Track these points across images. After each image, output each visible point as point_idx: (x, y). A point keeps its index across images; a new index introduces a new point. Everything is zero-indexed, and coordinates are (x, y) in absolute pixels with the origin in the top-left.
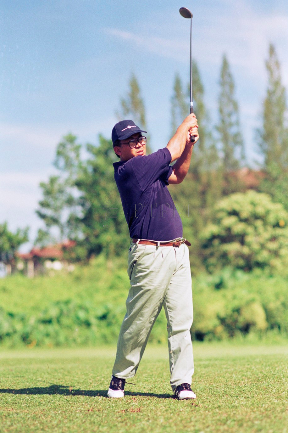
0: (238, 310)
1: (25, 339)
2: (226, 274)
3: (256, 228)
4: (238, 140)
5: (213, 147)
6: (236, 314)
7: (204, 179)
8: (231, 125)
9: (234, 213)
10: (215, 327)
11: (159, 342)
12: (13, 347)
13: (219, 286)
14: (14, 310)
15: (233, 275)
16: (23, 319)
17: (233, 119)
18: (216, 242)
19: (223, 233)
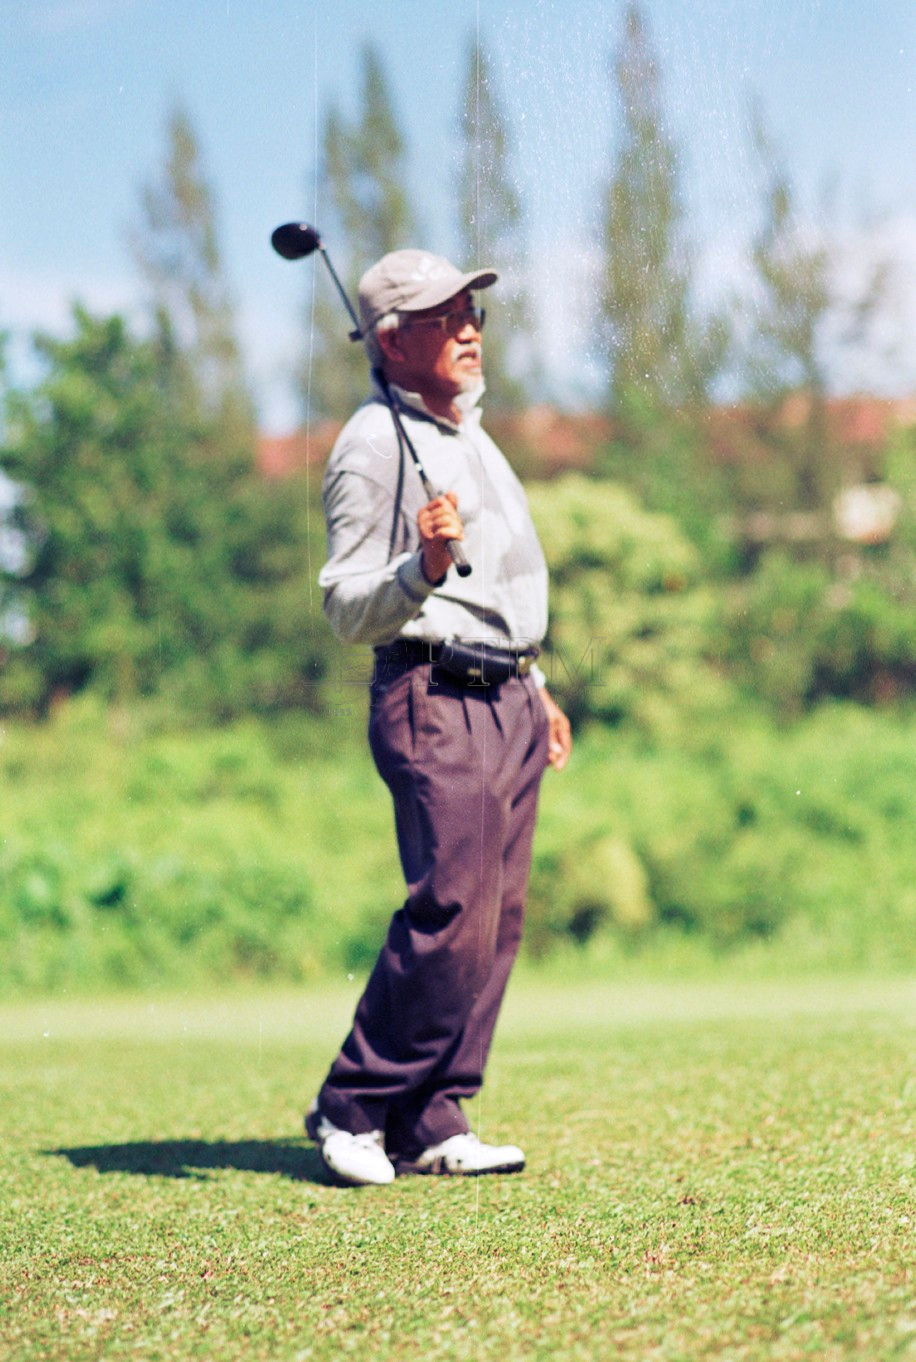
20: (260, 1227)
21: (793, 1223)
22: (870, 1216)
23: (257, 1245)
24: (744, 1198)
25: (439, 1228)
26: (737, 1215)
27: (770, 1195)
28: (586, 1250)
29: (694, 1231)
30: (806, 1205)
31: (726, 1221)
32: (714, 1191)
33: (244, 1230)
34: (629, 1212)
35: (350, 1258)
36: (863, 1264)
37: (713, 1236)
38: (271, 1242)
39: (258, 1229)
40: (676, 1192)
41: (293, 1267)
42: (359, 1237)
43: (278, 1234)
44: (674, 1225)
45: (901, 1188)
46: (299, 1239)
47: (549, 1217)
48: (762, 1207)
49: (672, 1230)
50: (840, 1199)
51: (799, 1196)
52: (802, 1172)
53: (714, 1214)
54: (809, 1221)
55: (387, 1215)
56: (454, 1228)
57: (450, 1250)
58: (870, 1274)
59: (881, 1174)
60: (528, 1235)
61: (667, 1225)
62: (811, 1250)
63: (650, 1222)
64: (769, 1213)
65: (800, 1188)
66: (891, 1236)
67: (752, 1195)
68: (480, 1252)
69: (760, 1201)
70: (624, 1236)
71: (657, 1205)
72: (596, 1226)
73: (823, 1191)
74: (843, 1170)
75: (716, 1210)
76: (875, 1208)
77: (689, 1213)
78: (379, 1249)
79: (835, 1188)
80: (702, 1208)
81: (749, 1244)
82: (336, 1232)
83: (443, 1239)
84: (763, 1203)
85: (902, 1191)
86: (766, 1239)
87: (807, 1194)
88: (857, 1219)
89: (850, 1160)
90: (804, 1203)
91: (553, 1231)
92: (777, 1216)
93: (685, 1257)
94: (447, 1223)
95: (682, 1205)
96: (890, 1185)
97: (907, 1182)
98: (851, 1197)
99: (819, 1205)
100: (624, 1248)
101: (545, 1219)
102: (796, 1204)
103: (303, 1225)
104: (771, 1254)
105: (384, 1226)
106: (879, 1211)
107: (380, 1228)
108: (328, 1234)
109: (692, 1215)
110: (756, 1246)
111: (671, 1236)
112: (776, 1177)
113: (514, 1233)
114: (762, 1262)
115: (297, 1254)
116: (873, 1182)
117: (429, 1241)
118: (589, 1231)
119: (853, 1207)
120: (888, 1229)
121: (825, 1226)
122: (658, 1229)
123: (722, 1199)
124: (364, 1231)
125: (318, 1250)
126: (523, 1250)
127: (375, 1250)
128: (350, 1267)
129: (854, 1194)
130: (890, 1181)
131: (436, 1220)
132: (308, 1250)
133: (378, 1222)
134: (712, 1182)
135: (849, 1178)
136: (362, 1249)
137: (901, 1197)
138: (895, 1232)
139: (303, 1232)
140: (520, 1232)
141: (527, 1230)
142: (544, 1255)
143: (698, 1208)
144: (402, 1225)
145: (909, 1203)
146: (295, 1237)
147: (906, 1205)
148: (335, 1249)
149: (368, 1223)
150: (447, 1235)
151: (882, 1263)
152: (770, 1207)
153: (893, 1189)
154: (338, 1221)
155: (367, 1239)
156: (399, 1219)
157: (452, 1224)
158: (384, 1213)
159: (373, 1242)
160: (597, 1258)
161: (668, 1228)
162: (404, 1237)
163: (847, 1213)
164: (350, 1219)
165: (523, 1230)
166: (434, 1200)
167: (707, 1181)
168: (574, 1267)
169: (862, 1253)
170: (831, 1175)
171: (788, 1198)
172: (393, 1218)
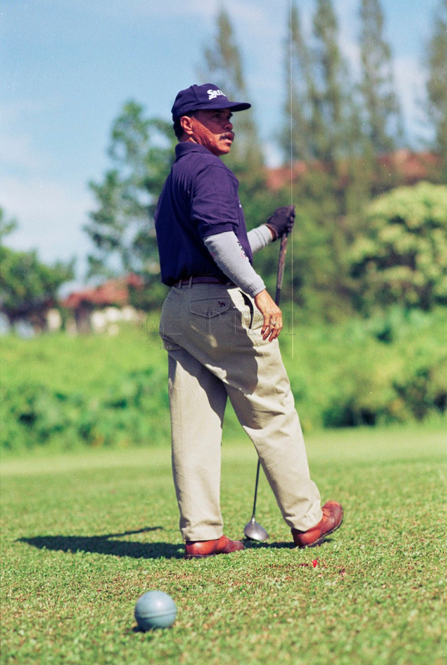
0: (425, 373)
1: (86, 434)
2: (396, 315)
3: (433, 242)
4: (391, 105)
5: (355, 118)
6: (422, 379)
8: (379, 81)
9: (398, 220)
10: (390, 402)
12: (68, 447)
13: (385, 337)
14: (64, 389)
16: (80, 403)
17: (384, 71)
19: (383, 253)
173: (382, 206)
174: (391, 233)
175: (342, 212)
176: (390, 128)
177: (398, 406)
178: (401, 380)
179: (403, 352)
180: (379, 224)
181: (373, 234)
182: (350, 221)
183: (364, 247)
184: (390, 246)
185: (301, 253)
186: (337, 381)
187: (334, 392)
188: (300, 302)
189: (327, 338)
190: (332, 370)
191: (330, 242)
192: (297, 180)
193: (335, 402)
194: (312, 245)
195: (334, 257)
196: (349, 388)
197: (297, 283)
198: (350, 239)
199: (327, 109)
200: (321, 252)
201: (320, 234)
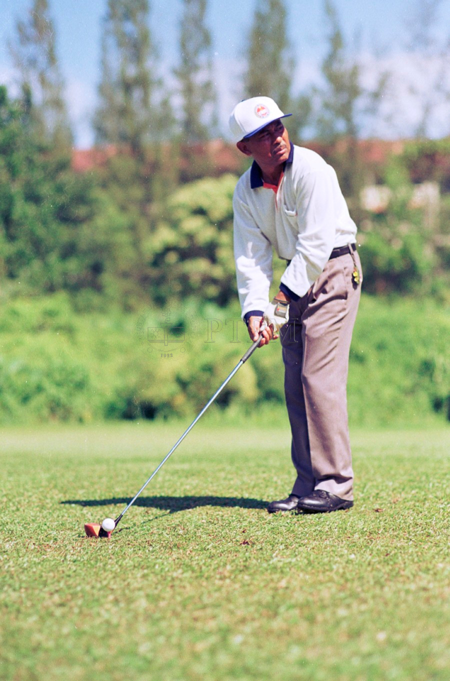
0: (209, 369)
2: (188, 310)
4: (208, 93)
5: (165, 104)
6: (205, 377)
7: (150, 156)
8: (197, 68)
9: (200, 212)
10: (173, 396)
11: (81, 420)
15: (200, 311)
17: (203, 59)
18: (172, 258)
19: (184, 244)
20: (27, 551)
21: (296, 556)
22: (336, 553)
23: (23, 560)
24: (274, 542)
25: (117, 554)
26: (269, 551)
27: (288, 541)
28: (189, 567)
29: (245, 559)
30: (305, 547)
31: (262, 554)
32: (260, 538)
33: (18, 551)
34: (215, 547)
35: (68, 568)
36: (327, 578)
37: (254, 561)
38: (30, 558)
39: (25, 551)
40: (240, 538)
41: (38, 572)
42: (75, 557)
43: (35, 554)
44: (236, 555)
45: (354, 539)
46: (45, 557)
47: (174, 549)
48: (282, 547)
49: (235, 558)
50: (322, 544)
51: (302, 542)
52: (306, 529)
53: (257, 550)
54: (304, 555)
55: (92, 546)
56: (124, 553)
57: (120, 566)
58: (329, 584)
59: (346, 531)
60: (161, 558)
61: (232, 555)
62: (302, 570)
63: (224, 553)
64: (285, 551)
65: (304, 538)
66: (344, 564)
67: (279, 541)
68: (135, 567)
69: (282, 544)
70: (209, 560)
71: (230, 544)
72: (197, 554)
73: (314, 540)
74: (327, 529)
75: (259, 548)
76: (339, 549)
77: (245, 549)
78: (84, 564)
79: (321, 538)
80: (252, 547)
81: (272, 566)
82: (64, 554)
83: (118, 559)
84: (283, 545)
85: (354, 541)
86: (281, 564)
87: (306, 541)
88: (329, 555)
89: (331, 524)
90: (304, 545)
91: (175, 556)
92: (288, 552)
93: (237, 572)
94: (122, 551)
95: (243, 545)
96: (349, 537)
97: (358, 536)
98: (328, 543)
99: (311, 546)
100: (207, 567)
101: (172, 550)
102: (300, 546)
103: (49, 550)
104: (282, 572)
105: (89, 552)
106: (341, 551)
107: (87, 553)
108: (60, 555)
109: (247, 550)
110: (275, 568)
111: (233, 561)
112: (293, 531)
113: (154, 557)
114: (276, 576)
115: (42, 565)
116: (341, 535)
117: (110, 560)
118: (192, 557)
119: (328, 548)
120: (343, 561)
121: (312, 558)
122: (228, 557)
123: (263, 542)
124: (79, 554)
125: (53, 563)
126: (157, 567)
127: (82, 565)
128: (68, 573)
129: (330, 542)
130: (349, 535)
131: (116, 549)
132: (48, 563)
133: (86, 550)
134: (260, 533)
135: (329, 533)
136: (76, 563)
137: (354, 544)
138: (347, 562)
139: (48, 553)
140: (158, 556)
141: (161, 556)
142: (167, 569)
143: (250, 546)
144: (99, 551)
145: (357, 547)
146: (44, 556)
147: (355, 548)
148: (62, 563)
149: (82, 550)
150: (120, 557)
151: (336, 578)
152: (287, 547)
153: (350, 539)
154: (67, 548)
155: (79, 558)
156: (98, 548)
157: (124, 551)
158: (91, 545)
159: (82, 560)
160: (193, 571)
161: (233, 557)
162: (99, 558)
163: (325, 551)
164: (73, 548)
165: (159, 556)
166: (117, 538)
167: (257, 532)
168: (180, 576)
169: (328, 573)
170: (320, 531)
171: (296, 543)
172: (95, 548)
173: (186, 196)
174: (193, 224)
175: (148, 199)
176: (205, 117)
177: (180, 400)
178: (185, 374)
179: (190, 347)
180: (181, 214)
181: (174, 224)
182: (155, 209)
183: (165, 236)
184: (190, 237)
185: (101, 238)
186: (123, 371)
187: (119, 383)
188: (98, 288)
189: (119, 328)
190: (118, 360)
191: (133, 228)
192: (106, 163)
193: (118, 393)
194: (113, 229)
195: (136, 244)
196: (132, 379)
197: (97, 269)
198: (153, 227)
199: (137, 94)
200: (123, 238)
201: (122, 220)
